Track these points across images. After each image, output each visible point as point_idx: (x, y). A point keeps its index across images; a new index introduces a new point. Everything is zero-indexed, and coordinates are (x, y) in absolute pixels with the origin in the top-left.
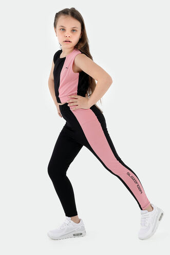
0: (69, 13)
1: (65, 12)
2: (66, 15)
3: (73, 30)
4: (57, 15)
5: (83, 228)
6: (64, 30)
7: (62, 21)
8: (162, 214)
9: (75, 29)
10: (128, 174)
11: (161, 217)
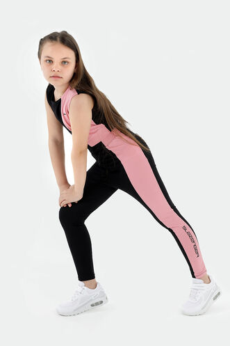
1: (52, 37)
2: (54, 42)
3: (64, 62)
4: (42, 42)
5: (103, 294)
6: (51, 61)
7: (49, 49)
8: (219, 293)
9: (65, 60)
10: (184, 228)
11: (216, 297)
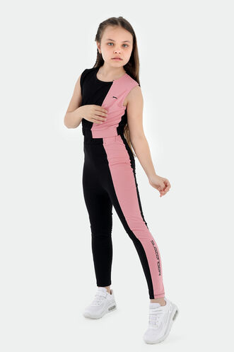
0: (119, 23)
8: (177, 312)
9: (126, 43)
10: (152, 243)
